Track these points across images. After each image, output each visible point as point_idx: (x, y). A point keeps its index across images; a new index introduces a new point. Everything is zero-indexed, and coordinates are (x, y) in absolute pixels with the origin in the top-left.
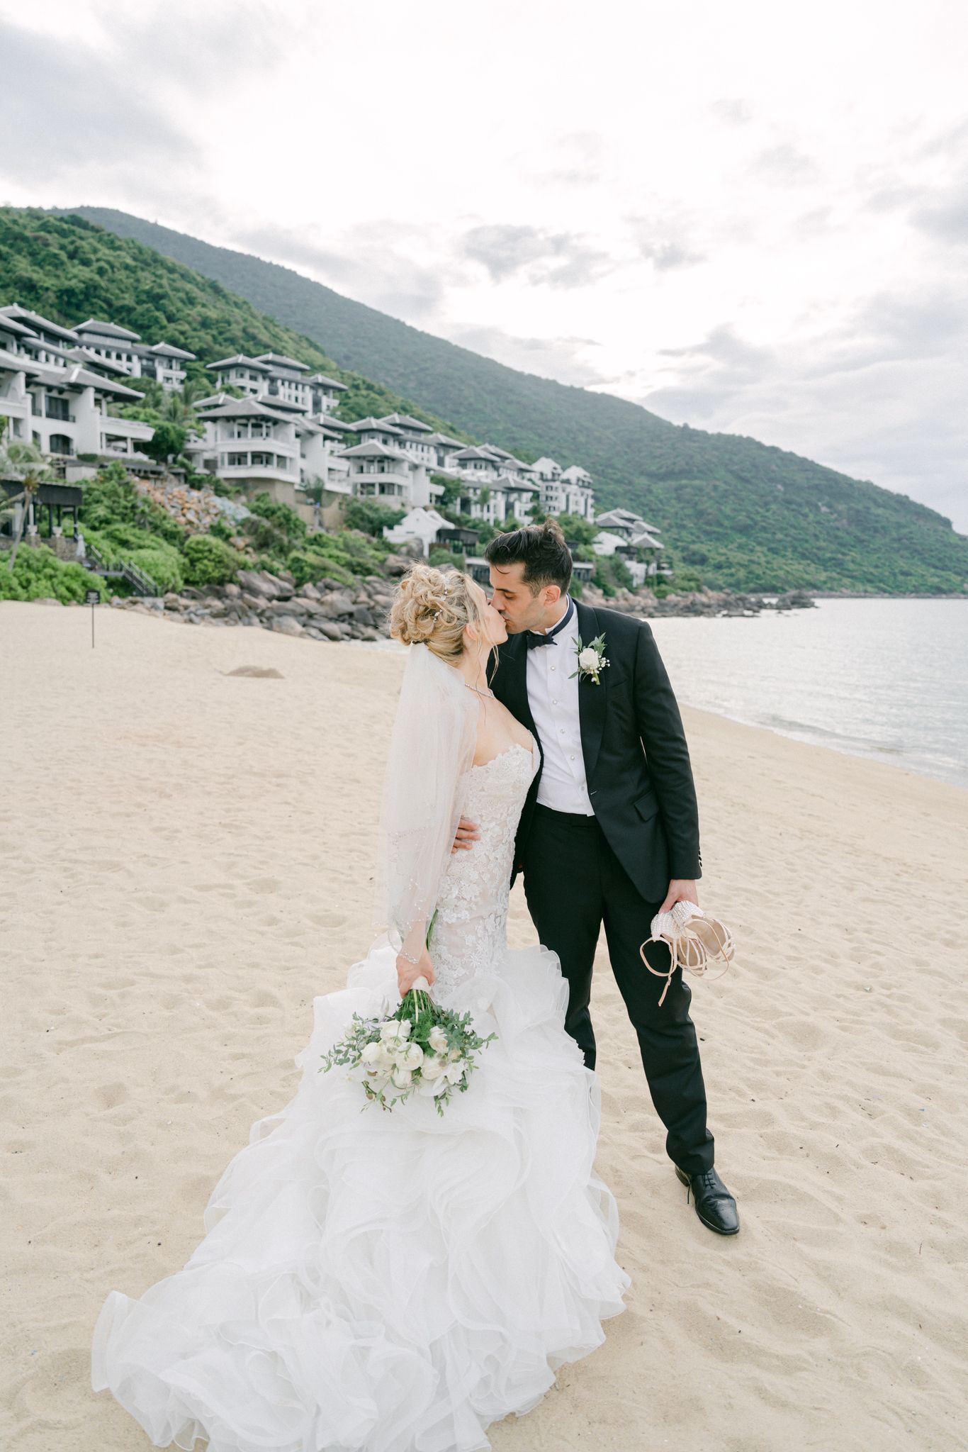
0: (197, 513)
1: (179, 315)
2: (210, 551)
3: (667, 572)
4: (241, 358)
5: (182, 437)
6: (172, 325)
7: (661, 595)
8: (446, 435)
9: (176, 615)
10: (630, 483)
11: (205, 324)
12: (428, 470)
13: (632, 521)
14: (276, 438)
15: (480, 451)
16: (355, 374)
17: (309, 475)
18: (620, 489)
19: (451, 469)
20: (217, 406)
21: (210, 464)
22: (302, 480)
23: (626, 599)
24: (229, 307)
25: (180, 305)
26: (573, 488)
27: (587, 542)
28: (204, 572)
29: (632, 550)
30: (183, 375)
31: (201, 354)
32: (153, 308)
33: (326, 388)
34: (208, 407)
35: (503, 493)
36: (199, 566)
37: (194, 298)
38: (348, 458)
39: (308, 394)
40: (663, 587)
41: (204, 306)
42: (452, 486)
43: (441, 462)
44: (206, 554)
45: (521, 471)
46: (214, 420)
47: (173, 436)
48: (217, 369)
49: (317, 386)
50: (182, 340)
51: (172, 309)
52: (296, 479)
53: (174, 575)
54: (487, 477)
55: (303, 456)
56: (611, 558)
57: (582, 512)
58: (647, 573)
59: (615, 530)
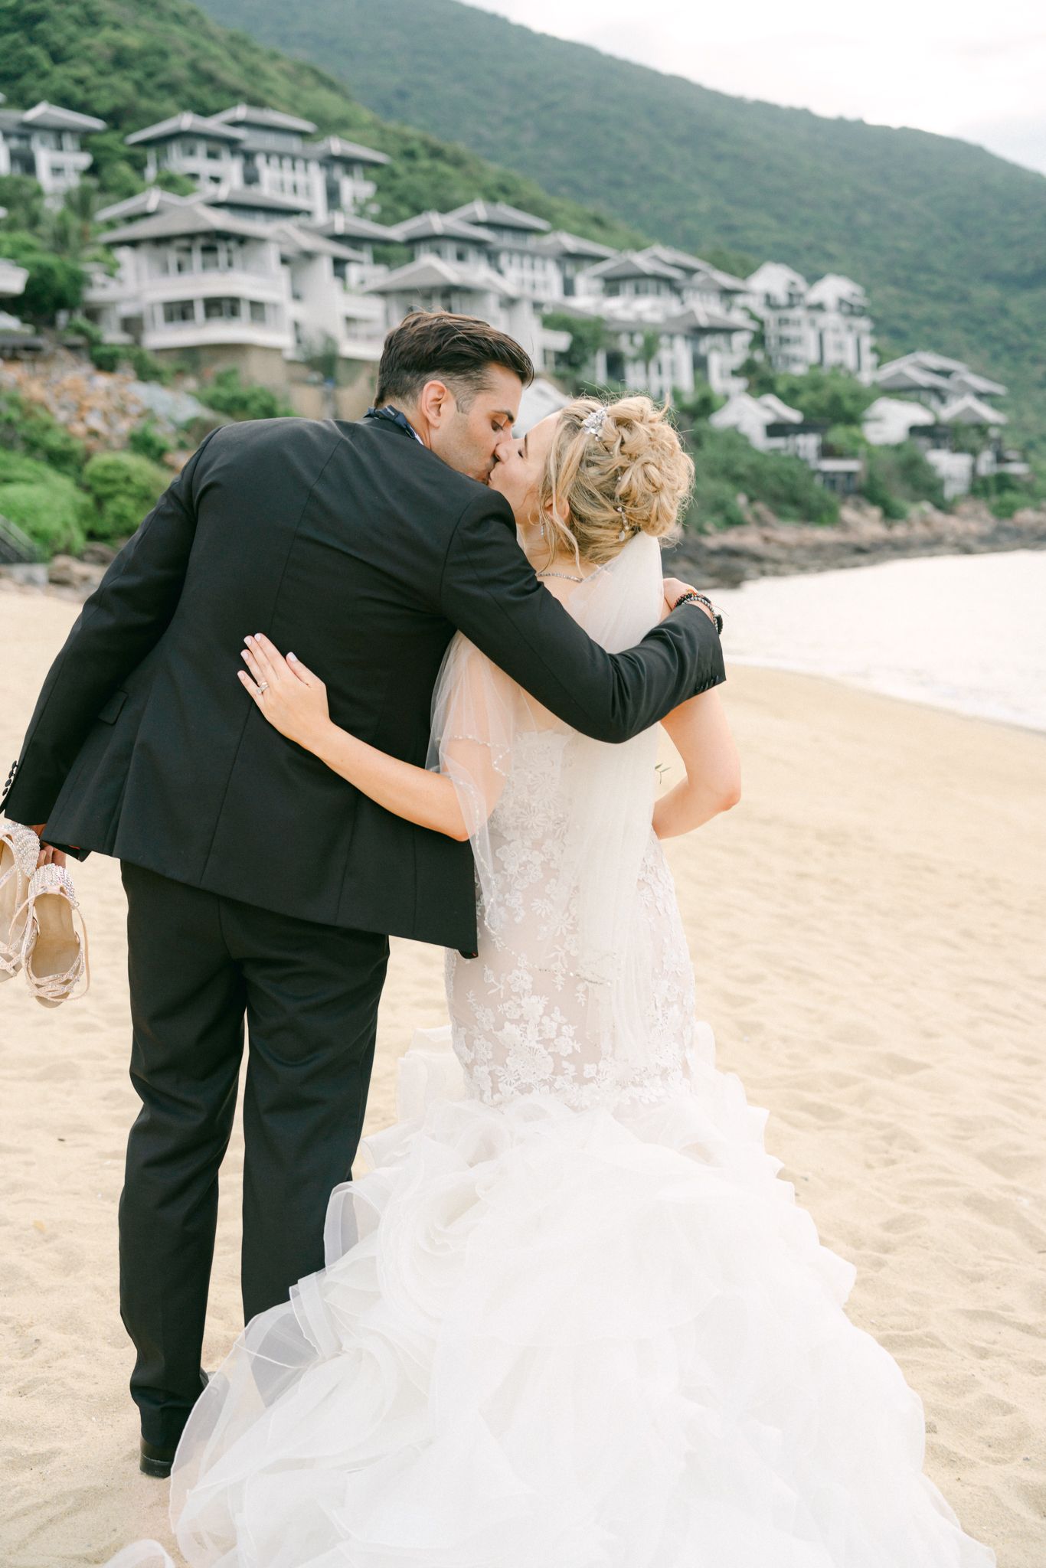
0: (105, 415)
1: (73, 48)
2: (128, 480)
3: (1016, 469)
4: (187, 121)
5: (79, 280)
6: (59, 71)
7: (1005, 511)
8: (582, 235)
9: (67, 593)
10: (964, 298)
11: (120, 60)
12: (537, 306)
13: (946, 374)
14: (245, 268)
15: (642, 261)
16: (409, 131)
17: (310, 332)
18: (944, 310)
19: (587, 300)
20: (146, 215)
21: (132, 325)
22: (299, 341)
23: (927, 524)
24: (160, 25)
25: (72, 29)
26: (831, 319)
27: (852, 419)
28: (120, 517)
29: (940, 431)
30: (85, 160)
31: (115, 119)
32: (22, 41)
33: (348, 163)
34: (131, 219)
35: (686, 337)
36: (111, 507)
37: (100, 13)
38: (383, 293)
39: (316, 178)
40: (1009, 497)
41: (116, 26)
42: (586, 333)
43: (569, 289)
44: (123, 486)
45: (727, 293)
46: (134, 244)
47: (61, 279)
48: (147, 143)
49: (330, 161)
50: (79, 94)
51: (58, 38)
52: (284, 340)
53: (66, 525)
54: (654, 309)
55: (297, 297)
56: (898, 448)
57: (850, 361)
58: (974, 469)
59: (913, 395)
